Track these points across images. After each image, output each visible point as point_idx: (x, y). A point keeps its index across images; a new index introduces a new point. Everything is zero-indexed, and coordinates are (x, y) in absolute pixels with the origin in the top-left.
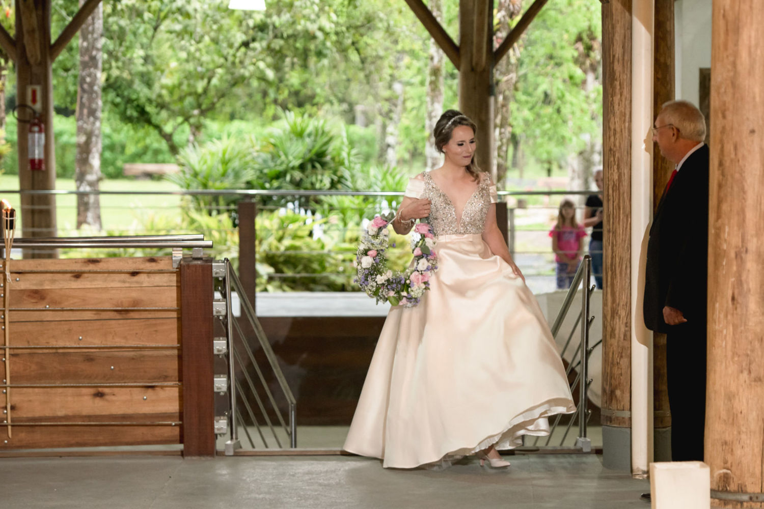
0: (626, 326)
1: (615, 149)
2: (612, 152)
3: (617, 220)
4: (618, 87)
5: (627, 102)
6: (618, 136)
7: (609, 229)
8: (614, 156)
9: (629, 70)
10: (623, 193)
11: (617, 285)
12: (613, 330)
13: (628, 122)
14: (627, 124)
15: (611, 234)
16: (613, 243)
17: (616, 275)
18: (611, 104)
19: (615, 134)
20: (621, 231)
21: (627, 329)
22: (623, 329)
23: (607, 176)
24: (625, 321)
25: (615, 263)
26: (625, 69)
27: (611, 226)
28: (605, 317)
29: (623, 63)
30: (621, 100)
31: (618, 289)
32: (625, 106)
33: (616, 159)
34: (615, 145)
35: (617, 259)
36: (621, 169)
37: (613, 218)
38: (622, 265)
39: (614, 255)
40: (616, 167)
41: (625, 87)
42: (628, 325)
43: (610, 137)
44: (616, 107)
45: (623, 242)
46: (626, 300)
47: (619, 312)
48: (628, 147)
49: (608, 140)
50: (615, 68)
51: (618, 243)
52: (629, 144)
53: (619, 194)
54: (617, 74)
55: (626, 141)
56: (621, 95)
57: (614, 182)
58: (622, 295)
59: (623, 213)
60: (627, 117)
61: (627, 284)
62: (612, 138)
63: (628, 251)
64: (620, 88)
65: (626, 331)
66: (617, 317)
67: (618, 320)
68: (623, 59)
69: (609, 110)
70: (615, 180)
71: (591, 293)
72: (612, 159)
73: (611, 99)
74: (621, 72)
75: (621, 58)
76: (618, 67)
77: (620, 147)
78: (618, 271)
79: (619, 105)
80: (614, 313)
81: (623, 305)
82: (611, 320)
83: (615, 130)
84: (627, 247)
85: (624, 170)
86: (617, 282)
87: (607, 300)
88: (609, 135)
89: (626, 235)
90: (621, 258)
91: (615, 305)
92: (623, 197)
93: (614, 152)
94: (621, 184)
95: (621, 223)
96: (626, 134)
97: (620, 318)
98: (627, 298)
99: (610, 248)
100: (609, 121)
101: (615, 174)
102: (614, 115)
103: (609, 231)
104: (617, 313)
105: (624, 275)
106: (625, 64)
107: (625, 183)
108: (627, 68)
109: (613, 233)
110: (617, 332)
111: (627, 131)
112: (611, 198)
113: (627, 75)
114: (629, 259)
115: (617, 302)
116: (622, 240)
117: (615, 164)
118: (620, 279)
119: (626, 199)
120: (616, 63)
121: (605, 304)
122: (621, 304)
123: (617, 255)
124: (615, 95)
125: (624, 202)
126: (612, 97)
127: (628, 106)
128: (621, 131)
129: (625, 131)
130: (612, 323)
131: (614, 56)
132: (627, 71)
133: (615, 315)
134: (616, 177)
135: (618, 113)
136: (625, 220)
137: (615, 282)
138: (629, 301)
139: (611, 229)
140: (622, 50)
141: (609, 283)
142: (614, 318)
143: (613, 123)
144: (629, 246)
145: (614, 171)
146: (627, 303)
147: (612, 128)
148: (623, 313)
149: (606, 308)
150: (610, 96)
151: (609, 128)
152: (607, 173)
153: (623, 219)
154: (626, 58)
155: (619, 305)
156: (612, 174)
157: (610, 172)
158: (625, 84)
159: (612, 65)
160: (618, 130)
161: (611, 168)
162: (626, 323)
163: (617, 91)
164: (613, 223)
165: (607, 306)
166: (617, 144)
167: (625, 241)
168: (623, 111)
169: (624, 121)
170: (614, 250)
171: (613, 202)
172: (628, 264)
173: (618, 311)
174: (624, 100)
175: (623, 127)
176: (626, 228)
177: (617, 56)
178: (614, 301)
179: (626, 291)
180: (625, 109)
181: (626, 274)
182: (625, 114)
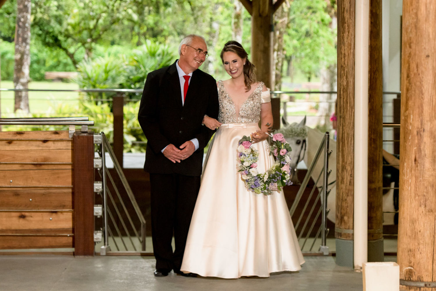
0: (351, 177)
1: (344, 66)
2: (343, 68)
3: (346, 110)
4: (347, 28)
5: (353, 37)
6: (346, 58)
7: (341, 116)
8: (344, 70)
9: (353, 17)
10: (350, 93)
11: (345, 150)
12: (343, 179)
13: (353, 49)
14: (352, 51)
15: (342, 119)
16: (343, 125)
17: (345, 144)
18: (342, 38)
19: (344, 57)
20: (348, 117)
21: (351, 178)
22: (349, 178)
23: (340, 83)
24: (350, 173)
25: (344, 138)
26: (351, 17)
27: (342, 115)
28: (338, 170)
29: (350, 13)
30: (349, 36)
31: (346, 154)
32: (351, 40)
33: (345, 72)
34: (344, 64)
35: (346, 135)
36: (348, 79)
37: (343, 109)
38: (348, 138)
39: (344, 132)
40: (345, 77)
41: (351, 28)
42: (352, 175)
43: (341, 59)
44: (346, 40)
45: (349, 124)
46: (351, 160)
47: (347, 168)
48: (352, 65)
49: (340, 61)
50: (345, 16)
51: (346, 125)
52: (353, 63)
53: (347, 94)
54: (346, 20)
55: (352, 61)
56: (349, 32)
57: (344, 86)
58: (349, 157)
59: (349, 106)
60: (352, 46)
61: (352, 150)
62: (343, 60)
63: (352, 130)
64: (348, 28)
65: (350, 179)
66: (345, 171)
67: (346, 173)
68: (350, 10)
69: (341, 42)
70: (344, 85)
71: (330, 155)
72: (343, 72)
73: (342, 35)
74: (349, 18)
75: (348, 10)
76: (346, 15)
77: (348, 65)
78: (346, 142)
79: (347, 39)
80: (344, 168)
81: (349, 163)
82: (341, 173)
83: (344, 54)
84: (352, 127)
85: (350, 79)
86: (345, 149)
87: (339, 160)
88: (341, 57)
89: (351, 120)
90: (348, 134)
91: (344, 163)
92: (350, 96)
93: (344, 68)
94: (348, 88)
95: (348, 113)
96: (351, 56)
97: (347, 171)
98: (351, 159)
99: (341, 127)
100: (341, 49)
101: (344, 82)
102: (344, 45)
103: (341, 117)
104: (345, 168)
105: (349, 144)
106: (351, 14)
107: (351, 87)
108: (352, 16)
109: (343, 118)
110: (345, 180)
111: (352, 55)
112: (342, 96)
113: (352, 20)
114: (353, 135)
115: (346, 161)
116: (349, 123)
117: (345, 76)
118: (348, 147)
119: (351, 97)
120: (345, 13)
121: (338, 163)
122: (348, 163)
123: (345, 132)
124: (344, 33)
125: (350, 99)
126: (343, 33)
127: (353, 40)
128: (349, 54)
129: (351, 54)
130: (342, 174)
131: (344, 8)
132: (352, 18)
133: (344, 169)
134: (345, 83)
135: (346, 43)
136: (351, 111)
137: (344, 149)
138: (353, 161)
139: (342, 116)
140: (350, 5)
141: (340, 150)
142: (343, 171)
143: (344, 50)
144: (353, 126)
145: (344, 79)
146: (351, 162)
147: (343, 52)
148: (349, 168)
149: (338, 165)
150: (341, 33)
151: (341, 53)
152: (340, 81)
153: (349, 109)
154: (352, 9)
155: (346, 163)
156: (343, 81)
157: (341, 80)
158: (351, 25)
159: (343, 14)
160: (347, 54)
161: (342, 78)
162: (351, 175)
163: (346, 30)
164: (343, 112)
165: (339, 164)
166: (346, 63)
167: (350, 123)
168: (350, 42)
169: (350, 49)
170: (344, 129)
171: (343, 99)
172: (352, 137)
173: (346, 166)
174: (350, 35)
175: (349, 53)
176: (351, 115)
177: (346, 8)
178: (343, 161)
179: (351, 154)
180: (351, 41)
181: (351, 144)
182: (351, 44)
